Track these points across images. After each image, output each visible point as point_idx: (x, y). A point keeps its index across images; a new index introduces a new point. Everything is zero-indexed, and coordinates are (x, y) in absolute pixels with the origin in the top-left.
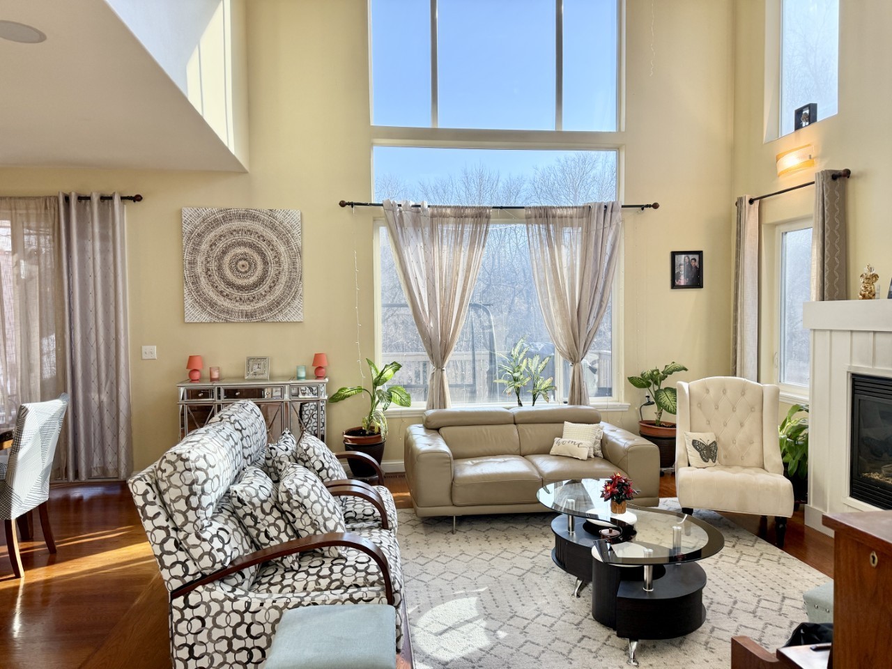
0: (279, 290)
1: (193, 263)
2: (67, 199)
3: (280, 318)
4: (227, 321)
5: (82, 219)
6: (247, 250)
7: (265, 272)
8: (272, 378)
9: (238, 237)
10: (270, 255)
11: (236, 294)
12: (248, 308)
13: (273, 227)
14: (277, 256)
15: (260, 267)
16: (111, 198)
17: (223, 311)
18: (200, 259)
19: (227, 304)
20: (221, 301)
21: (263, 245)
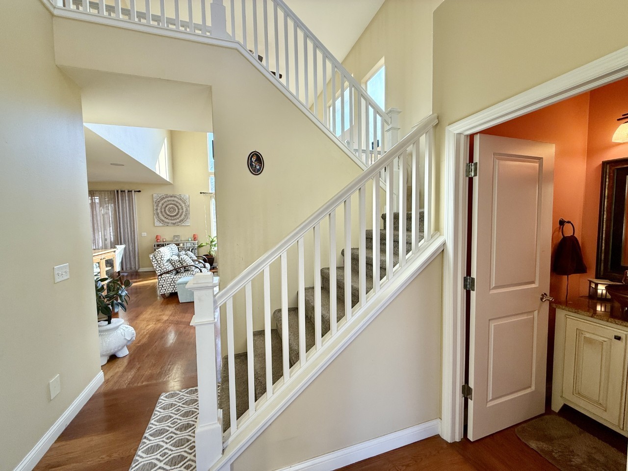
0: (183, 217)
1: (157, 209)
2: (117, 191)
3: (183, 224)
4: (167, 226)
5: (122, 196)
6: (173, 206)
7: (179, 212)
8: (181, 241)
9: (170, 202)
10: (180, 207)
11: (169, 218)
12: (174, 222)
13: (181, 199)
14: (182, 207)
15: (177, 210)
16: (131, 191)
17: (166, 223)
18: (159, 208)
19: (167, 221)
20: (165, 220)
21: (178, 204)
